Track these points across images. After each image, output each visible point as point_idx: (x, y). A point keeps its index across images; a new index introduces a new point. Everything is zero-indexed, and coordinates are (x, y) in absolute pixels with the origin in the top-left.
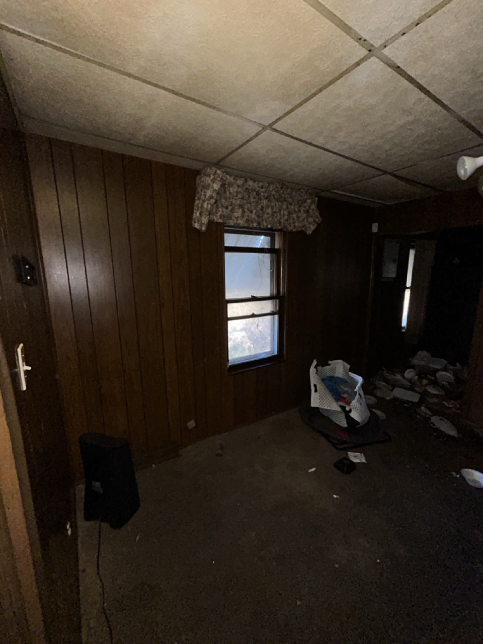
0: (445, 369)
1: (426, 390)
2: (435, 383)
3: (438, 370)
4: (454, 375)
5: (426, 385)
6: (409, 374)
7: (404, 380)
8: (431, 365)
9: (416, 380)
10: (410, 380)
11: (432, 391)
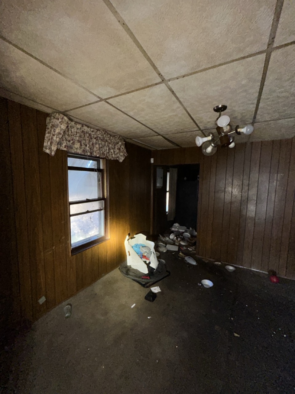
0: (186, 231)
1: (180, 244)
2: (183, 239)
3: (183, 232)
4: (190, 234)
5: (180, 241)
6: (172, 236)
7: (170, 240)
8: (180, 230)
9: (175, 239)
10: (172, 240)
11: (182, 243)
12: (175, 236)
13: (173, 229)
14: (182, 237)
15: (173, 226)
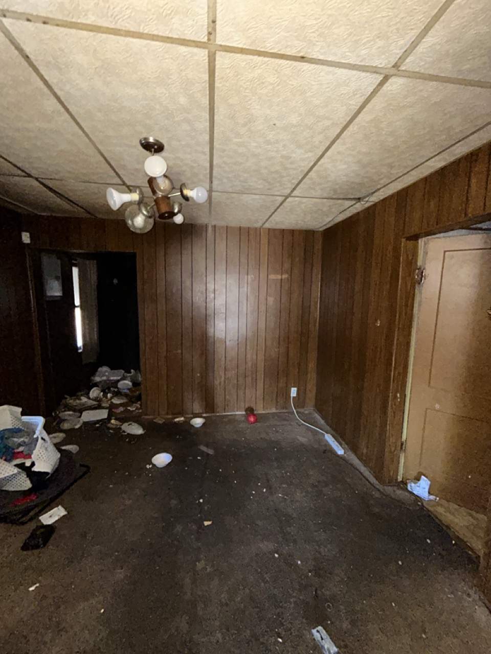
0: (124, 378)
1: (112, 402)
2: (118, 394)
3: (118, 381)
4: (131, 381)
5: (112, 398)
6: (95, 393)
7: (91, 401)
8: (112, 378)
9: (102, 397)
12: (101, 392)
13: (97, 379)
14: (116, 390)
15: (97, 374)
